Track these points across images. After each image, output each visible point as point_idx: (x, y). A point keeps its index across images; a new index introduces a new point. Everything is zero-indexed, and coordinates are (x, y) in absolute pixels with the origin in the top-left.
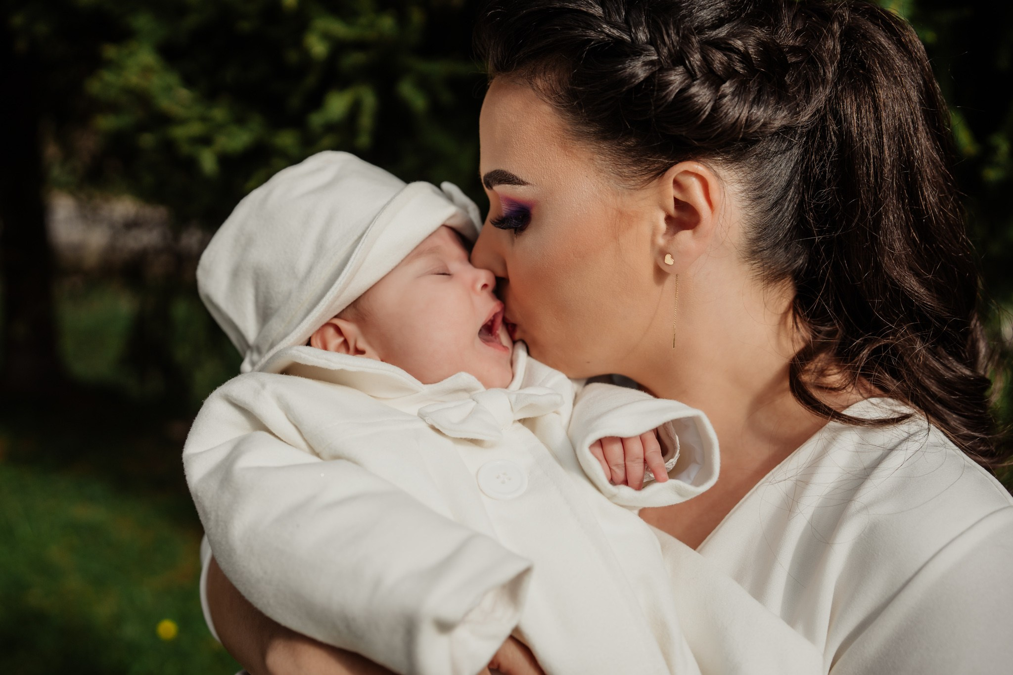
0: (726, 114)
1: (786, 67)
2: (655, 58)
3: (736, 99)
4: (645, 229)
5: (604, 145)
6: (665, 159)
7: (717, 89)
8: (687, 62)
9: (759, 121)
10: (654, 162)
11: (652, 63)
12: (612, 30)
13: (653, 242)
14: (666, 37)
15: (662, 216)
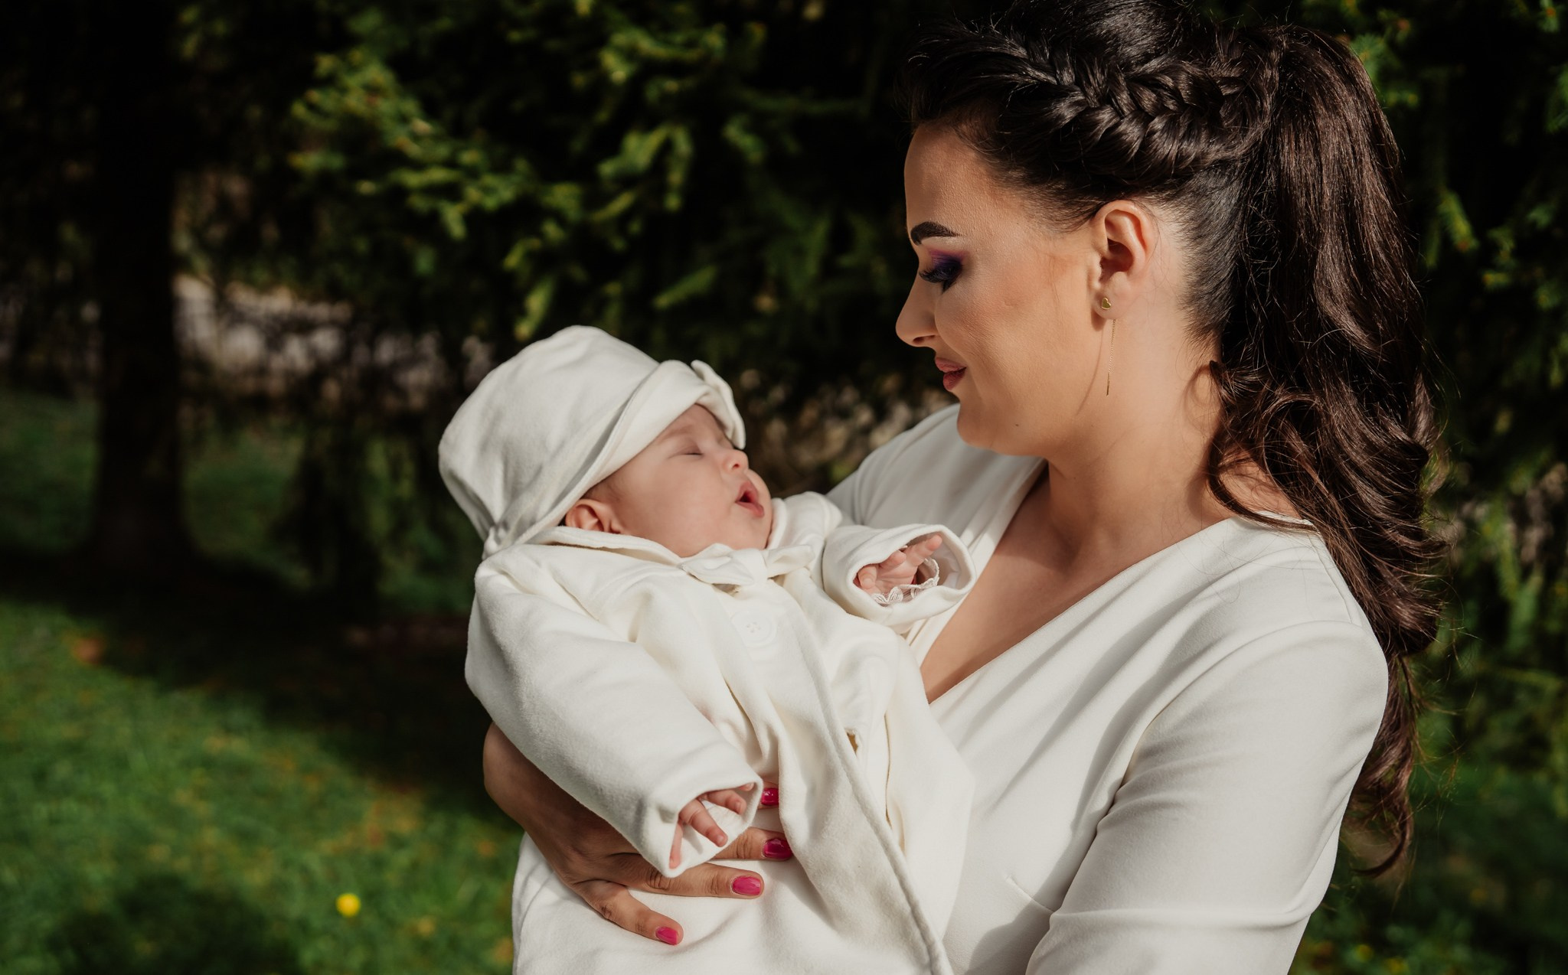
0: (1156, 151)
1: (1221, 100)
2: (1081, 97)
3: (1165, 135)
4: (1081, 275)
5: (1034, 190)
6: (1096, 200)
7: (1145, 126)
8: (1113, 100)
9: (1189, 156)
10: (1086, 204)
11: (1078, 103)
12: (1037, 73)
13: (1089, 286)
14: (1091, 77)
15: (1096, 260)
